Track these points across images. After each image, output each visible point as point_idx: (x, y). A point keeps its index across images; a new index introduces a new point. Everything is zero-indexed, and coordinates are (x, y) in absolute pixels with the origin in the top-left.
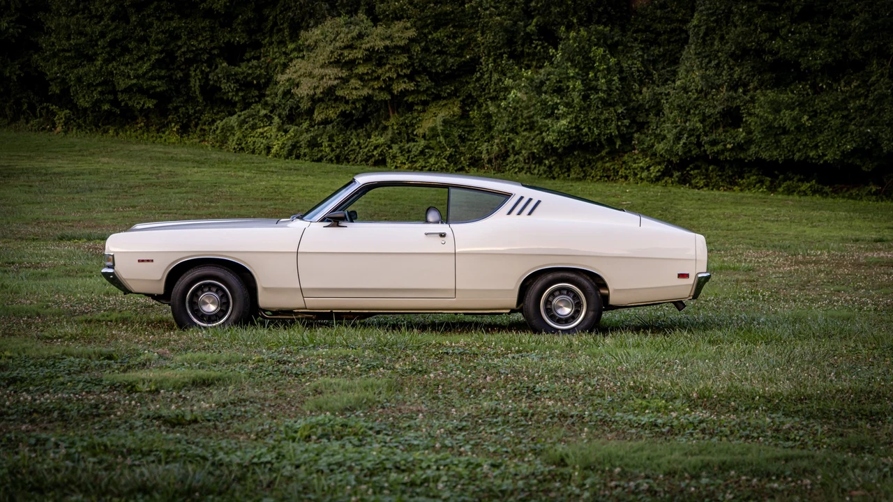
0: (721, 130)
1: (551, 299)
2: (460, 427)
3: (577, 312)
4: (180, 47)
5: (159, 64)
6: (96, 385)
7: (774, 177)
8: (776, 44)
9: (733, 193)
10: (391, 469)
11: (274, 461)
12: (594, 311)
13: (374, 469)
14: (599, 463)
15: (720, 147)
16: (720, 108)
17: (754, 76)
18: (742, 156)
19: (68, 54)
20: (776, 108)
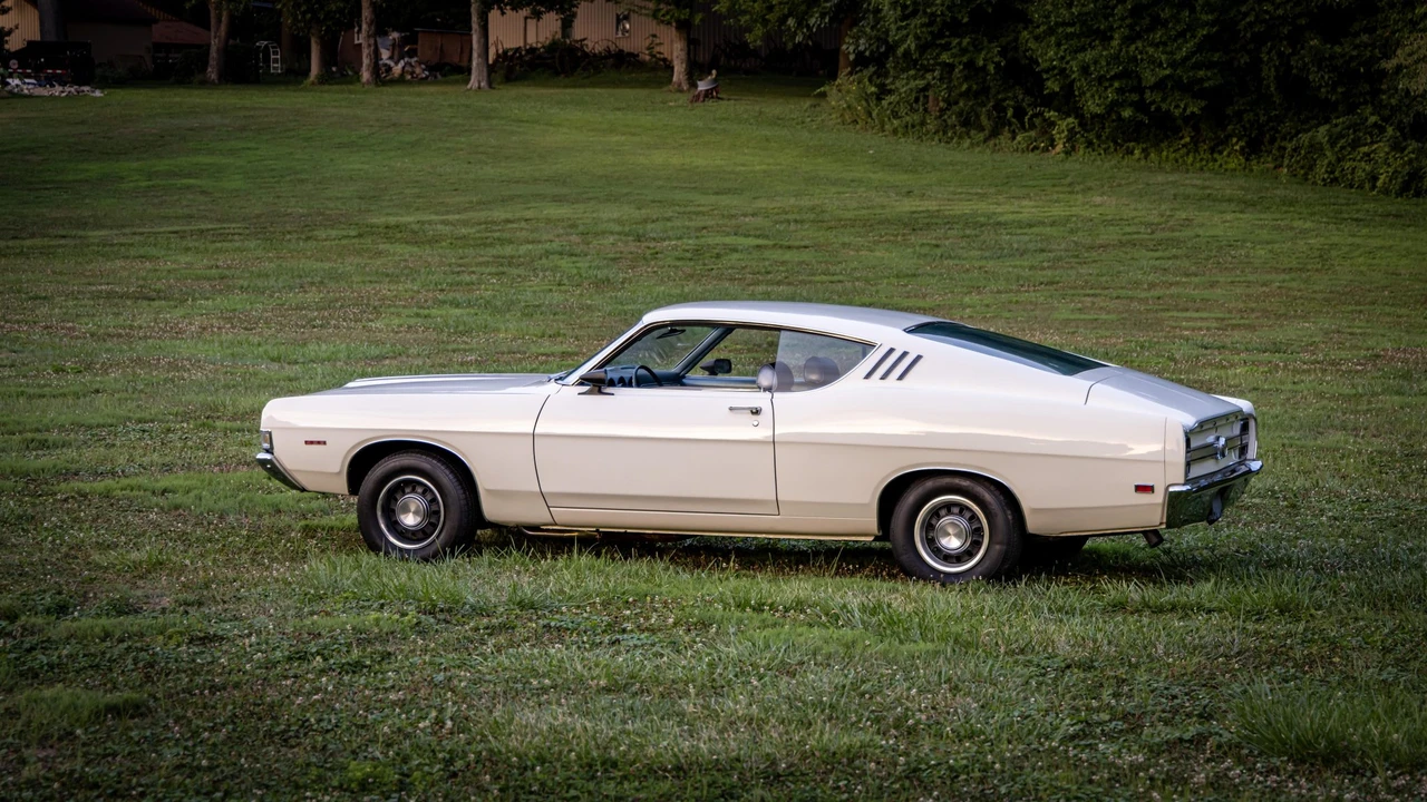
1: (932, 518)
3: (974, 546)
5: (1208, 44)
19: (1069, 30)
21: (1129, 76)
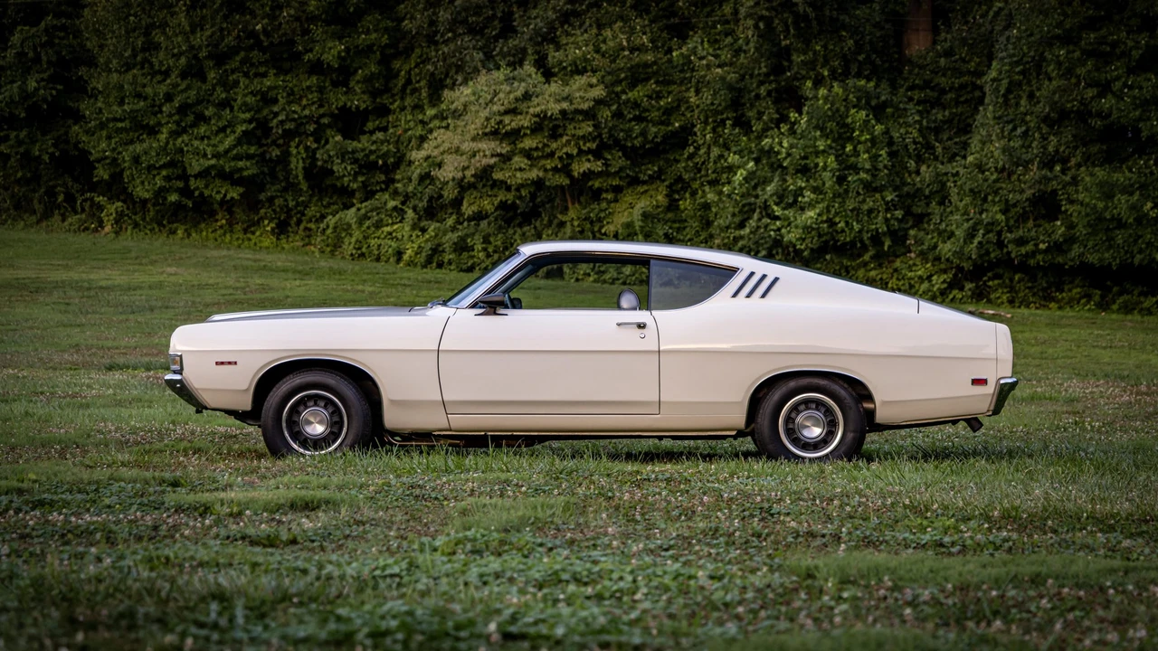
0: (1030, 224)
1: (793, 415)
2: (665, 547)
3: (830, 434)
4: (276, 115)
5: (247, 137)
6: (156, 509)
7: (1106, 290)
8: (1106, 103)
9: (1048, 312)
10: (568, 582)
11: (404, 573)
12: (854, 431)
13: (544, 581)
14: (863, 577)
15: (1030, 247)
16: (1029, 193)
17: (1076, 148)
18: (1060, 259)
19: (120, 125)
20: (1108, 192)
21: (176, 166)
